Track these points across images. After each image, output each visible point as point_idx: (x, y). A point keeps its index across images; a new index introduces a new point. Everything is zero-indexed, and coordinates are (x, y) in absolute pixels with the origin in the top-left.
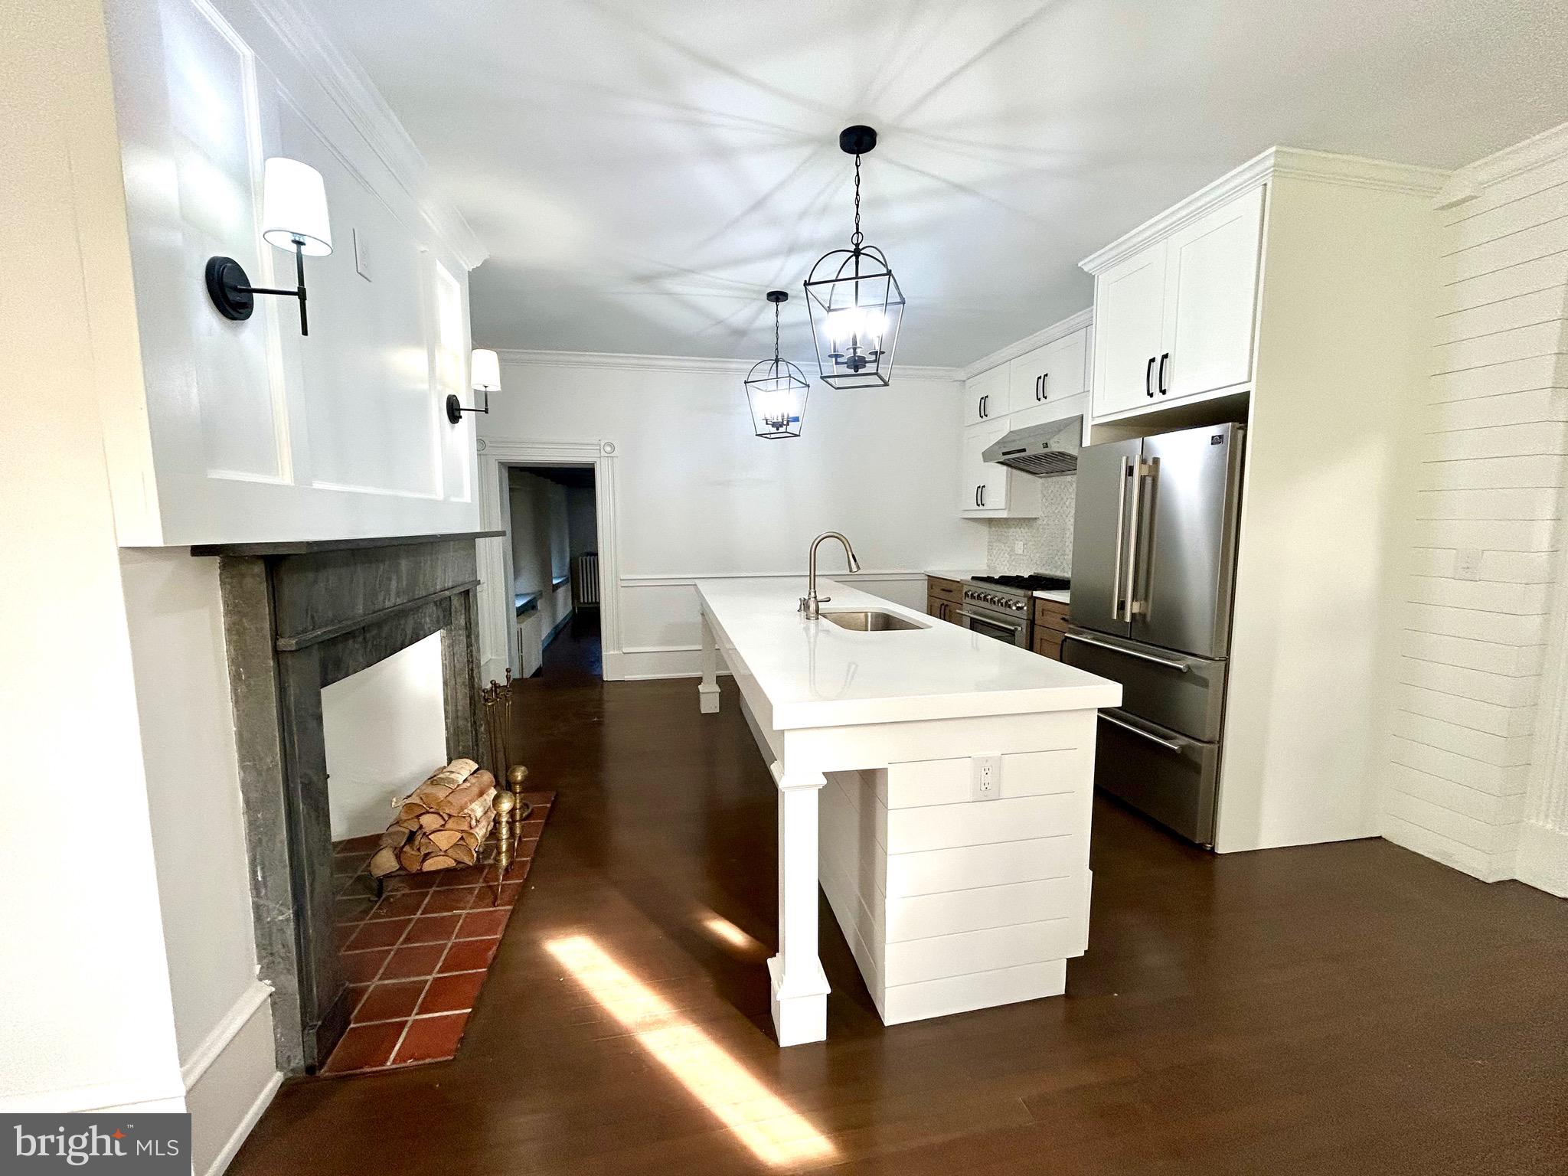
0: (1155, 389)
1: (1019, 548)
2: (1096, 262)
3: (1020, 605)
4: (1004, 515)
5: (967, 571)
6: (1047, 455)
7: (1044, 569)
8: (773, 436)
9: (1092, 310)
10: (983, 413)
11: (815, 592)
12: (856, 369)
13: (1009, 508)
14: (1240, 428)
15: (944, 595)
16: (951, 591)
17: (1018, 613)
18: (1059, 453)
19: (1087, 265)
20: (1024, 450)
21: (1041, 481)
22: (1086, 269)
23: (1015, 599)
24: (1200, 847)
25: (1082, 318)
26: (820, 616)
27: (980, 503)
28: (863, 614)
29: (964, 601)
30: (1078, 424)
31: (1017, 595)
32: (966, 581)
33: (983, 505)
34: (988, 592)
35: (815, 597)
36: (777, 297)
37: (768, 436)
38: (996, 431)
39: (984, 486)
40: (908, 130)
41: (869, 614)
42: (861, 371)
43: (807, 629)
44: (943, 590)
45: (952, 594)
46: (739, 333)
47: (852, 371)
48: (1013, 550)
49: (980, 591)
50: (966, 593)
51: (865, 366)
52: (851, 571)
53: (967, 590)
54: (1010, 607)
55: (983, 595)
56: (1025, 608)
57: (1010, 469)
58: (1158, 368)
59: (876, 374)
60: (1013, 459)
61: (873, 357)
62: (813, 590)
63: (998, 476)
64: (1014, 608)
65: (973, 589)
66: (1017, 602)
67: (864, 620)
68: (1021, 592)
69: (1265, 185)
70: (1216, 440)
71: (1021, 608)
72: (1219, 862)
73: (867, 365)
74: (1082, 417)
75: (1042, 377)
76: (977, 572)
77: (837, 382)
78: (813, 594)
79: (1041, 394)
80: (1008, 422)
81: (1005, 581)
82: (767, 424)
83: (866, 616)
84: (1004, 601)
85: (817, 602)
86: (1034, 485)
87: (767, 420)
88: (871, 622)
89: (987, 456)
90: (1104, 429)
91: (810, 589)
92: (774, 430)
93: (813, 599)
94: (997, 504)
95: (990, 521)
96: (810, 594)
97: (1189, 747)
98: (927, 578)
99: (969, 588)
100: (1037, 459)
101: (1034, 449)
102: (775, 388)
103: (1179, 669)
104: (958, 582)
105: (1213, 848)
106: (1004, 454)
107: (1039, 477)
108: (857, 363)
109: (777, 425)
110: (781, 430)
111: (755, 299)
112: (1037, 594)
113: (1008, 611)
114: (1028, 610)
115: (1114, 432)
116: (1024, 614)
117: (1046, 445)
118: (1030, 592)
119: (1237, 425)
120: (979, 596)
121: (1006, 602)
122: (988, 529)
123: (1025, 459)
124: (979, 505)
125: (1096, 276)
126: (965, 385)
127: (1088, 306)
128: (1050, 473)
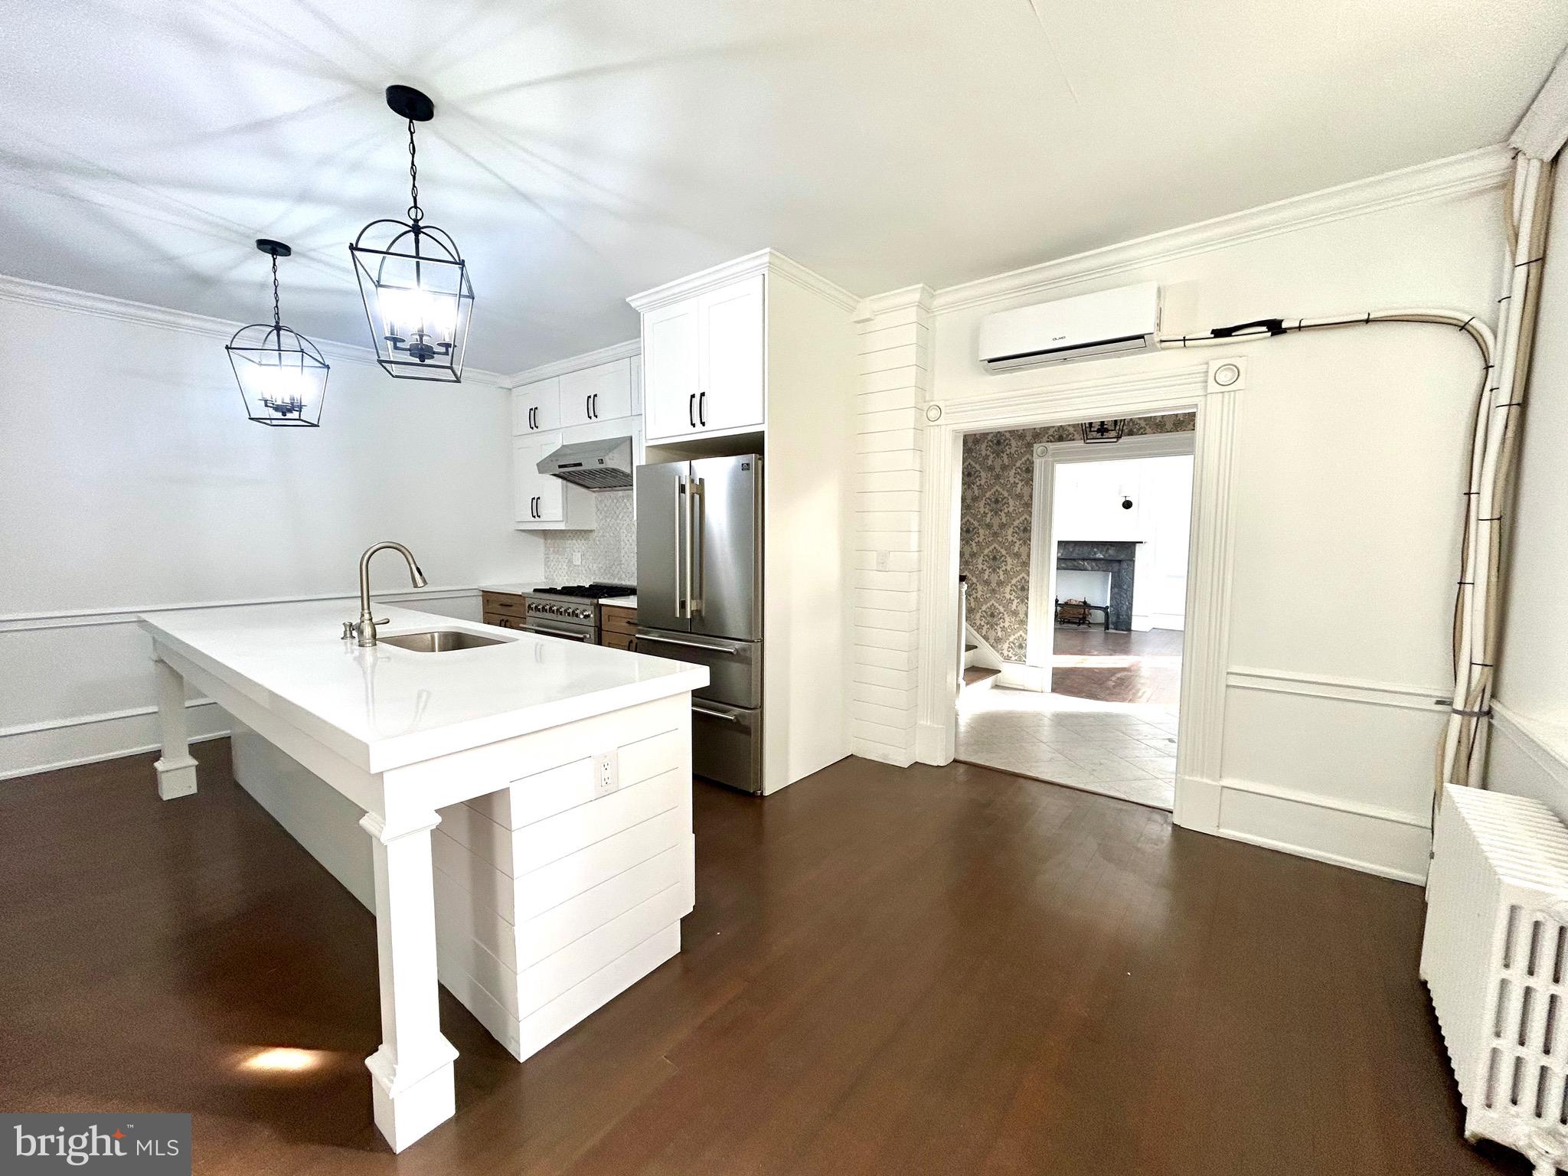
0: (697, 420)
1: (577, 560)
2: (645, 301)
3: (586, 613)
4: (562, 526)
5: (528, 584)
6: (601, 471)
7: (602, 579)
8: (275, 422)
9: (640, 341)
10: (534, 425)
11: (370, 613)
12: (422, 358)
13: (566, 517)
14: (760, 459)
15: (503, 610)
16: (511, 606)
17: (585, 622)
18: (613, 469)
19: (636, 301)
20: (580, 465)
21: (594, 495)
22: (633, 305)
23: (582, 608)
24: (753, 795)
25: (630, 347)
26: (377, 642)
27: (536, 514)
28: (429, 636)
29: (527, 614)
30: (628, 442)
31: (584, 606)
32: (529, 594)
33: (539, 517)
34: (553, 603)
35: (371, 619)
36: (275, 248)
37: (268, 422)
38: (551, 444)
39: (539, 498)
40: (472, 118)
41: (436, 635)
42: (427, 362)
43: (359, 660)
44: (502, 605)
45: (512, 608)
46: (204, 281)
47: (417, 361)
48: (570, 561)
49: (544, 603)
50: (529, 606)
51: (433, 357)
52: (416, 586)
53: (530, 603)
54: (577, 616)
55: (548, 607)
56: (592, 616)
57: (565, 482)
58: (696, 402)
59: (451, 368)
60: (569, 472)
61: (443, 350)
62: (366, 611)
63: (552, 489)
64: (582, 617)
65: (535, 601)
66: (585, 611)
67: (430, 643)
68: (587, 601)
69: (764, 275)
70: (746, 467)
71: (588, 616)
72: (766, 804)
73: (435, 355)
74: (631, 438)
75: (592, 397)
76: (537, 584)
77: (396, 370)
78: (367, 616)
79: (592, 412)
80: (561, 436)
81: (568, 591)
82: (266, 406)
83: (433, 638)
84: (570, 611)
85: (373, 626)
86: (589, 499)
87: (266, 401)
88: (439, 645)
89: (542, 467)
90: (655, 450)
91: (363, 609)
92: (279, 415)
93: (367, 622)
94: (553, 515)
95: (545, 534)
96: (363, 615)
97: (742, 716)
98: (481, 593)
99: (533, 600)
100: (591, 473)
101: (591, 464)
102: (278, 363)
103: (731, 653)
104: (520, 596)
105: (762, 793)
106: (560, 467)
107: (594, 491)
108: (423, 353)
109: (284, 410)
110: (289, 416)
111: (235, 242)
112: (602, 601)
113: (574, 620)
114: (595, 616)
115: (663, 454)
116: (591, 621)
117: (601, 461)
118: (596, 601)
119: (758, 456)
120: (543, 608)
121: (573, 612)
122: (543, 540)
123: (580, 473)
124: (534, 517)
125: (642, 314)
126: (510, 394)
127: (636, 338)
128: (604, 487)
